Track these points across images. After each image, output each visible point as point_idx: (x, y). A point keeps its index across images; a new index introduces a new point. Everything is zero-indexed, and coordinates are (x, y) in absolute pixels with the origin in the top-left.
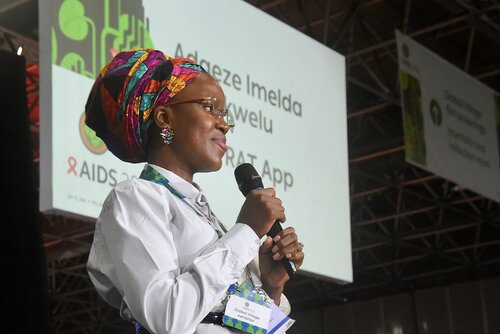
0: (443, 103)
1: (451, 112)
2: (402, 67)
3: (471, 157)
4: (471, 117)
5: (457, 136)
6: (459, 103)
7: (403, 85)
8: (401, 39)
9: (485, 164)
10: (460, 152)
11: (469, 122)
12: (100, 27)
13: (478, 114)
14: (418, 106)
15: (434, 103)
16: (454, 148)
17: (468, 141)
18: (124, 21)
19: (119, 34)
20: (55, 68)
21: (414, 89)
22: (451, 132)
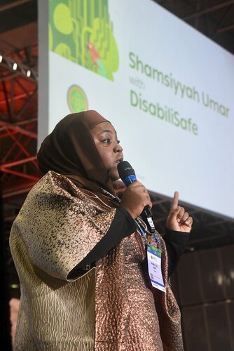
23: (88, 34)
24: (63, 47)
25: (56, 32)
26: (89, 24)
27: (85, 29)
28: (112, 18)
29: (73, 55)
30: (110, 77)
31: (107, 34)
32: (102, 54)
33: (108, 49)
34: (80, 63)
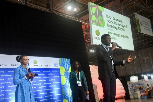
0: (142, 22)
1: (144, 23)
2: (136, 18)
3: (147, 30)
4: (147, 24)
5: (145, 27)
6: (145, 22)
7: (136, 20)
8: (135, 14)
9: (150, 31)
10: (146, 29)
11: (147, 25)
12: (97, 18)
13: (148, 23)
14: (139, 23)
15: (141, 22)
16: (145, 29)
17: (147, 27)
18: (100, 17)
19: (100, 19)
20: (92, 25)
21: (138, 21)
22: (144, 26)
23: (99, 20)
24: (94, 23)
25: (92, 20)
26: (99, 18)
27: (98, 19)
28: (103, 16)
29: (96, 24)
30: (104, 27)
31: (102, 19)
32: (102, 23)
33: (102, 22)
34: (97, 25)
